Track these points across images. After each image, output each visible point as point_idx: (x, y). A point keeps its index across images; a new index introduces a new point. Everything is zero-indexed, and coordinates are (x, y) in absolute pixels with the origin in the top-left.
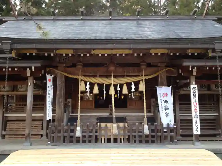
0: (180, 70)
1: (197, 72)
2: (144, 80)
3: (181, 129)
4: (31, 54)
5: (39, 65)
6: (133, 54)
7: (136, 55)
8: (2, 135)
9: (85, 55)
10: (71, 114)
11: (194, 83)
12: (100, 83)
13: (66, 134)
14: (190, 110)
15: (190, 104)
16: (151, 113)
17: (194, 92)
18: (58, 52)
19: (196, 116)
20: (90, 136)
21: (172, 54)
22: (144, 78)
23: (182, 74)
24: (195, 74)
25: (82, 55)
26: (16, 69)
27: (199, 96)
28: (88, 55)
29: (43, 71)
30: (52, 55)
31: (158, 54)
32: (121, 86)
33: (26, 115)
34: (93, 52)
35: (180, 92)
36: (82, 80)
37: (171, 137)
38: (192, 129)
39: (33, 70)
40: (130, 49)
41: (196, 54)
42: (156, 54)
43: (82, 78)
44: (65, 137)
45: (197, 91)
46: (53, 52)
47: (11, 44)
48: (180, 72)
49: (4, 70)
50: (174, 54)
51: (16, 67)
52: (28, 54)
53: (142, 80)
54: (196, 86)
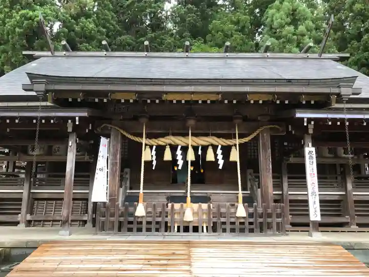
0: (290, 127)
1: (314, 130)
2: (238, 146)
3: (290, 214)
4: (75, 100)
5: (85, 114)
6: (222, 102)
7: (226, 102)
8: (27, 221)
9: (153, 102)
10: (128, 191)
11: (310, 144)
12: (173, 143)
13: (122, 219)
14: (305, 187)
15: (305, 178)
16: (247, 190)
17: (311, 157)
18: (114, 96)
19: (313, 193)
20: (157, 223)
21: (278, 102)
22: (237, 141)
23: (293, 132)
24: (311, 131)
25: (149, 101)
26: (52, 121)
27: (318, 166)
28: (157, 101)
29: (90, 125)
30: (105, 100)
31: (258, 101)
32: (205, 149)
33: (63, 191)
34: (164, 97)
35: (289, 160)
36: (146, 145)
37: (278, 224)
38: (308, 215)
39: (77, 123)
40: (218, 93)
41: (312, 102)
42: (256, 102)
43: (147, 142)
44: (120, 223)
45: (314, 156)
46: (106, 96)
47: (47, 84)
48: (290, 130)
49: (35, 121)
50: (282, 102)
51: (53, 118)
52: (70, 100)
53: (235, 145)
54: (313, 149)
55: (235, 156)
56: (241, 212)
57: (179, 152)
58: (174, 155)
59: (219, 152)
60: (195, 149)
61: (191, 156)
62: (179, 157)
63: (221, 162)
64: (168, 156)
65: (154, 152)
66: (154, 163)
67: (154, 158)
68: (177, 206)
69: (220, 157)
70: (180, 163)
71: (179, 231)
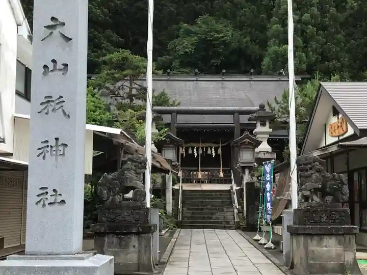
2: (221, 147)
12: (192, 146)
22: (221, 145)
55: (220, 152)
56: (222, 175)
57: (195, 150)
58: (193, 151)
59: (213, 150)
60: (202, 148)
61: (200, 152)
62: (195, 152)
63: (214, 154)
64: (190, 152)
65: (184, 150)
66: (184, 155)
67: (184, 152)
68: (195, 173)
69: (213, 152)
70: (196, 154)
71: (195, 183)
